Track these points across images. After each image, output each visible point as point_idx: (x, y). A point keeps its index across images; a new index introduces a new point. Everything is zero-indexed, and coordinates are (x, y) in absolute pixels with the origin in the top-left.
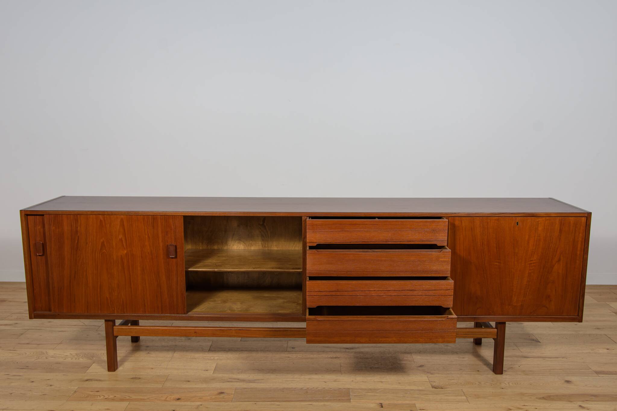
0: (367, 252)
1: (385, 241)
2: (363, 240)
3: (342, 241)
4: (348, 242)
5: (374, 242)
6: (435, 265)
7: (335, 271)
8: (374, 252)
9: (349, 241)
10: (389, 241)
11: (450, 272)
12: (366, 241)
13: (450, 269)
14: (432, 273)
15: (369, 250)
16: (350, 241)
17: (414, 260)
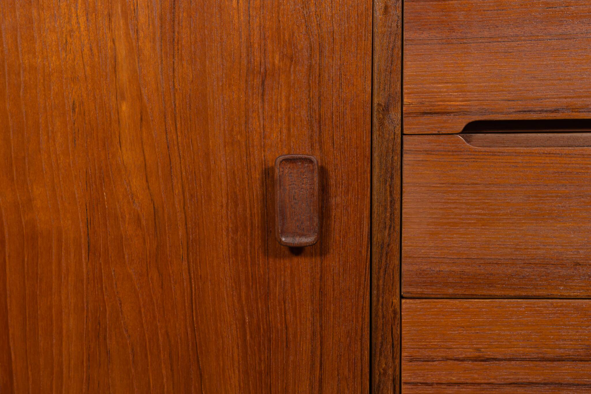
7: (577, 264)
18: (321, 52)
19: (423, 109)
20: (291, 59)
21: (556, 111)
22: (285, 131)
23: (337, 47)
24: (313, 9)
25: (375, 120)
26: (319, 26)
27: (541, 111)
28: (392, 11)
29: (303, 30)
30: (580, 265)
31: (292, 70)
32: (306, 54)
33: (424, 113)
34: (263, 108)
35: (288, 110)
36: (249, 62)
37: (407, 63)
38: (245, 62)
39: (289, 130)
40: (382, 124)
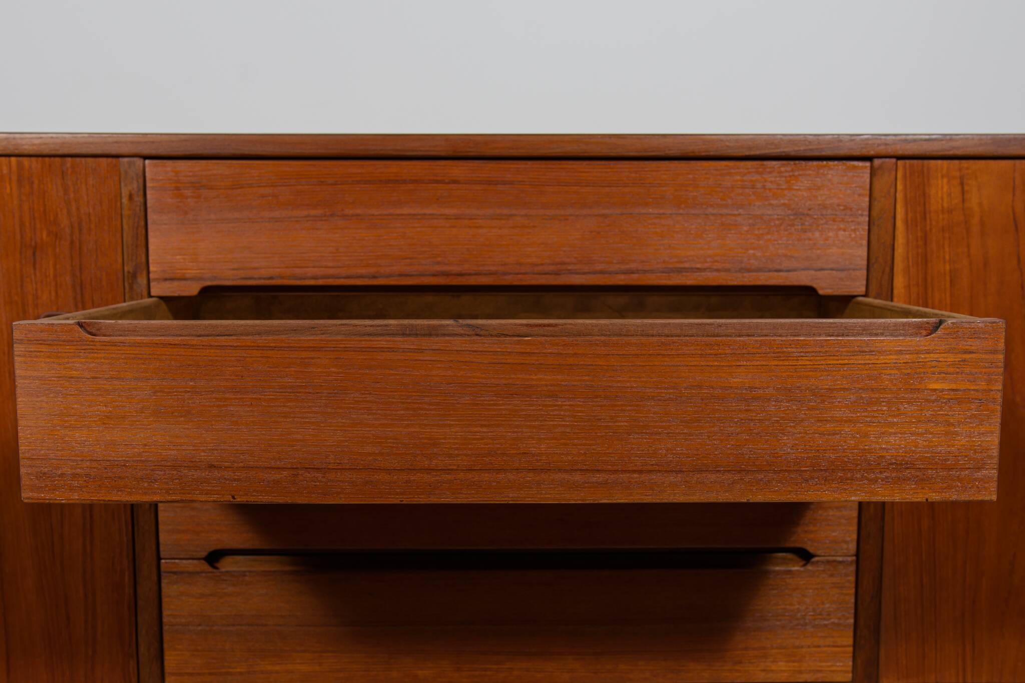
0: (430, 333)
1: (552, 268)
2: (438, 263)
3: (331, 271)
4: (361, 277)
5: (491, 274)
6: (891, 425)
7: (211, 467)
8: (478, 332)
9: (363, 271)
10: (571, 272)
11: (994, 473)
12: (455, 269)
13: (995, 452)
14: (875, 481)
15: (450, 322)
16: (372, 270)
17: (751, 388)
18: (80, 230)
19: (167, 276)
20: (56, 235)
21: (271, 278)
22: (53, 294)
23: (93, 226)
24: (72, 195)
25: (126, 285)
26: (78, 209)
27: (260, 278)
28: (136, 199)
29: (65, 211)
30: (215, 467)
31: (57, 243)
32: (68, 231)
33: (166, 279)
34: (35, 274)
35: (55, 276)
36: (22, 237)
37: (151, 240)
38: (18, 237)
39: (56, 292)
40: (131, 288)
